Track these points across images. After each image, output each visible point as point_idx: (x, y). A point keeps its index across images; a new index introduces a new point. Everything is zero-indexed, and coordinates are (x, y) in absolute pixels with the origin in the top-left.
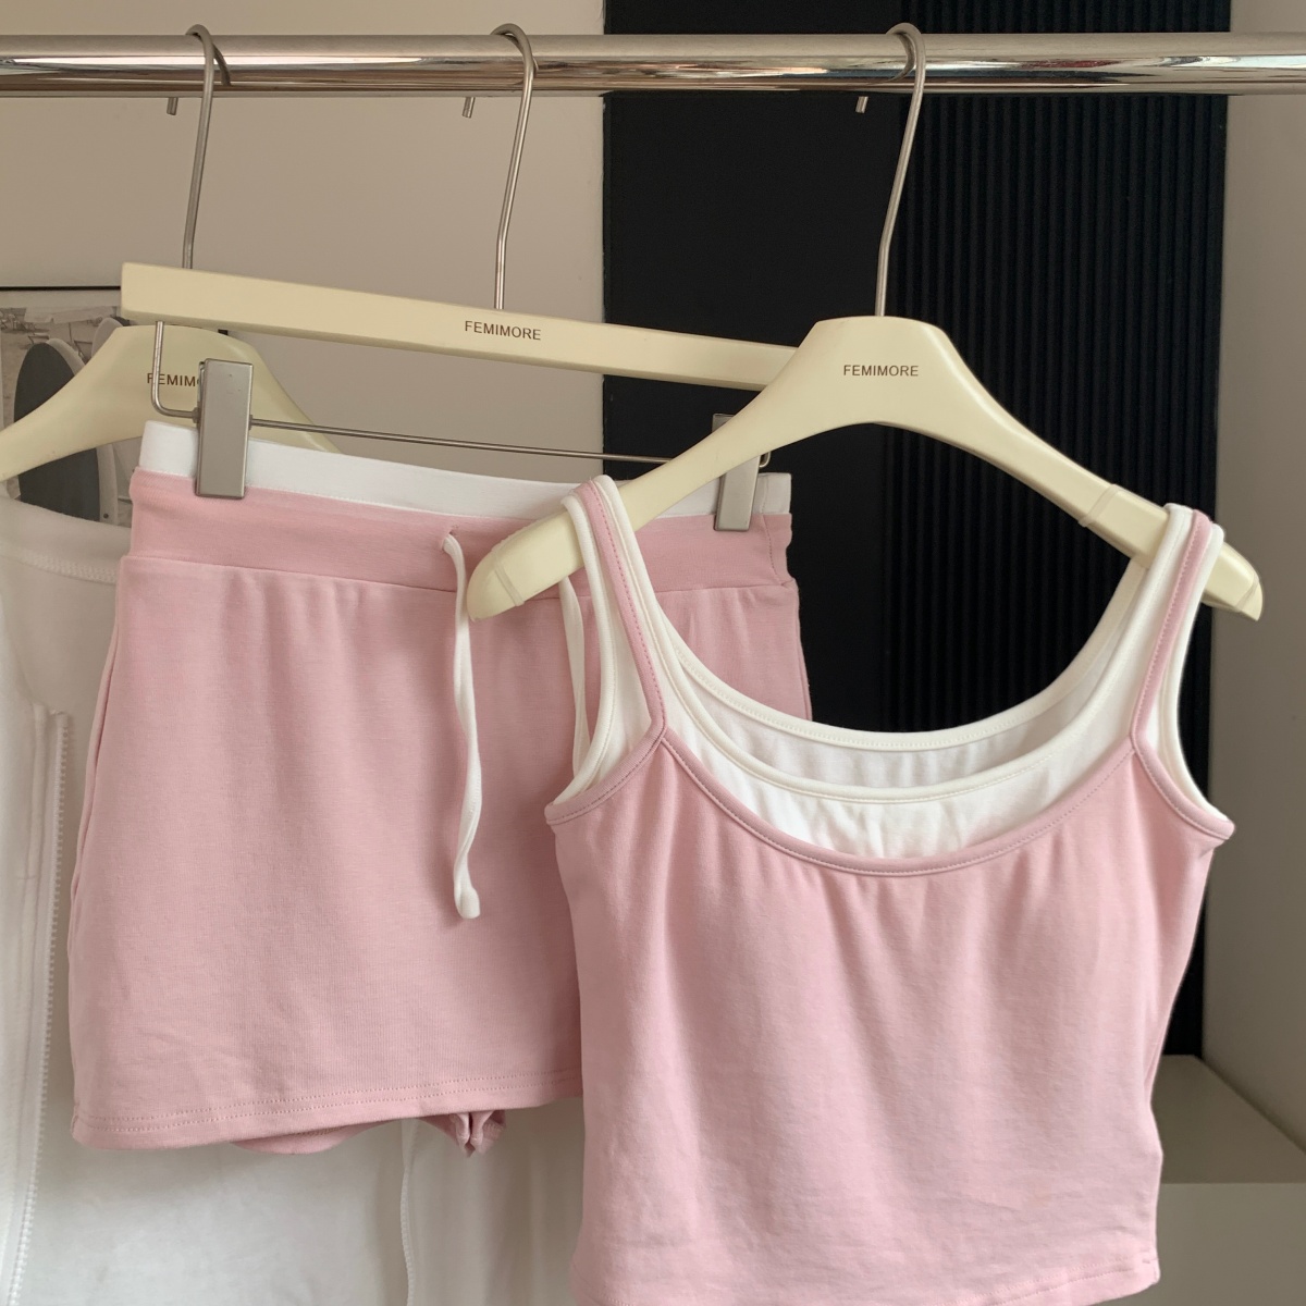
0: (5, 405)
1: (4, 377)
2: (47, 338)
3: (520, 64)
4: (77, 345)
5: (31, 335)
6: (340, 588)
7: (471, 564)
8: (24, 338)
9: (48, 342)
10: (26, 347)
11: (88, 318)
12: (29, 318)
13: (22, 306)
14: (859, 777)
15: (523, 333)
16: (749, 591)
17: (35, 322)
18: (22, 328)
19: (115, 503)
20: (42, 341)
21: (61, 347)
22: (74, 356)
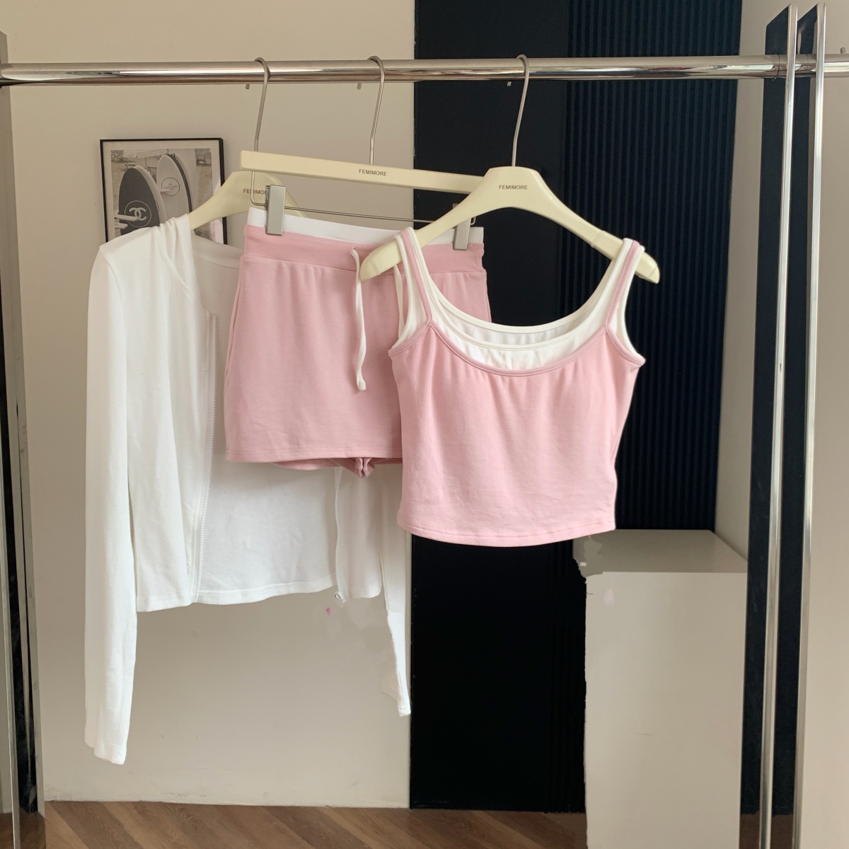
0: (114, 200)
1: (114, 185)
2: (134, 165)
3: (379, 71)
5: (126, 164)
6: (315, 269)
7: (361, 261)
8: (123, 165)
9: (135, 167)
10: (123, 170)
11: (154, 154)
12: (124, 156)
13: (121, 149)
14: (505, 342)
15: (380, 173)
16: (467, 274)
17: (128, 157)
18: (122, 161)
20: (132, 167)
21: (141, 170)
22: (148, 175)
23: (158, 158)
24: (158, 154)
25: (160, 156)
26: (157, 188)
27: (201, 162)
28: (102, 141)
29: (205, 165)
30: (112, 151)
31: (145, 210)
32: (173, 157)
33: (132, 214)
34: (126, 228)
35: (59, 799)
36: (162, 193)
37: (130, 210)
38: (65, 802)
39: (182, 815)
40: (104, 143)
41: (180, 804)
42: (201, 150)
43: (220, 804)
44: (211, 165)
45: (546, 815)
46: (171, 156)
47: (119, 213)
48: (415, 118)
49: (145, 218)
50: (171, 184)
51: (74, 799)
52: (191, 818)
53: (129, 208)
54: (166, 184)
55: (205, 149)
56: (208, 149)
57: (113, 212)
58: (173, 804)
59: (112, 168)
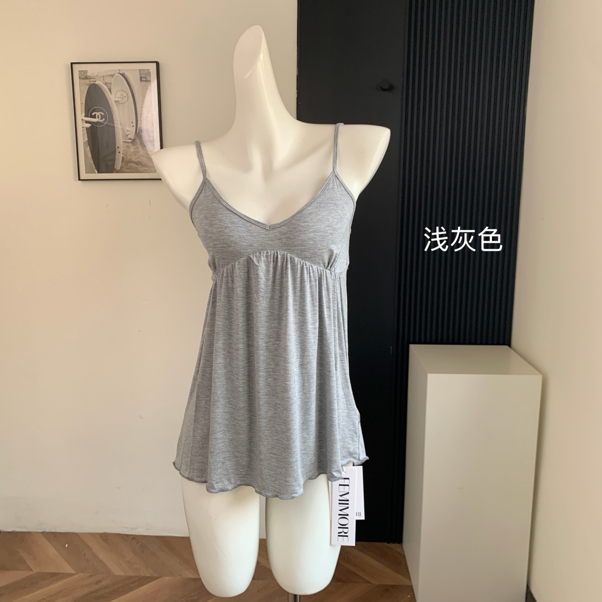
0: (81, 106)
1: (81, 96)
2: (95, 81)
4: (106, 84)
5: (90, 80)
8: (87, 81)
9: (96, 83)
10: (88, 85)
11: (109, 73)
12: (89, 74)
13: (85, 70)
17: (91, 75)
18: (86, 78)
19: (122, 143)
20: (94, 82)
21: (100, 84)
22: (105, 88)
23: (112, 76)
24: (112, 73)
25: (114, 75)
26: (112, 98)
27: (143, 79)
28: (72, 64)
29: (147, 81)
30: (80, 72)
31: (103, 114)
32: (123, 75)
33: (94, 117)
34: (90, 127)
35: (47, 530)
36: (115, 101)
37: (93, 114)
38: (51, 533)
39: (133, 542)
40: (74, 65)
41: (132, 535)
42: (143, 70)
43: (160, 535)
44: (150, 81)
45: (389, 545)
46: (120, 74)
47: (86, 116)
48: (298, 47)
49: (104, 119)
50: (122, 95)
51: (58, 531)
52: (139, 544)
53: (91, 113)
54: (119, 95)
55: (146, 70)
56: (149, 70)
57: (81, 115)
58: (127, 535)
59: (80, 83)
